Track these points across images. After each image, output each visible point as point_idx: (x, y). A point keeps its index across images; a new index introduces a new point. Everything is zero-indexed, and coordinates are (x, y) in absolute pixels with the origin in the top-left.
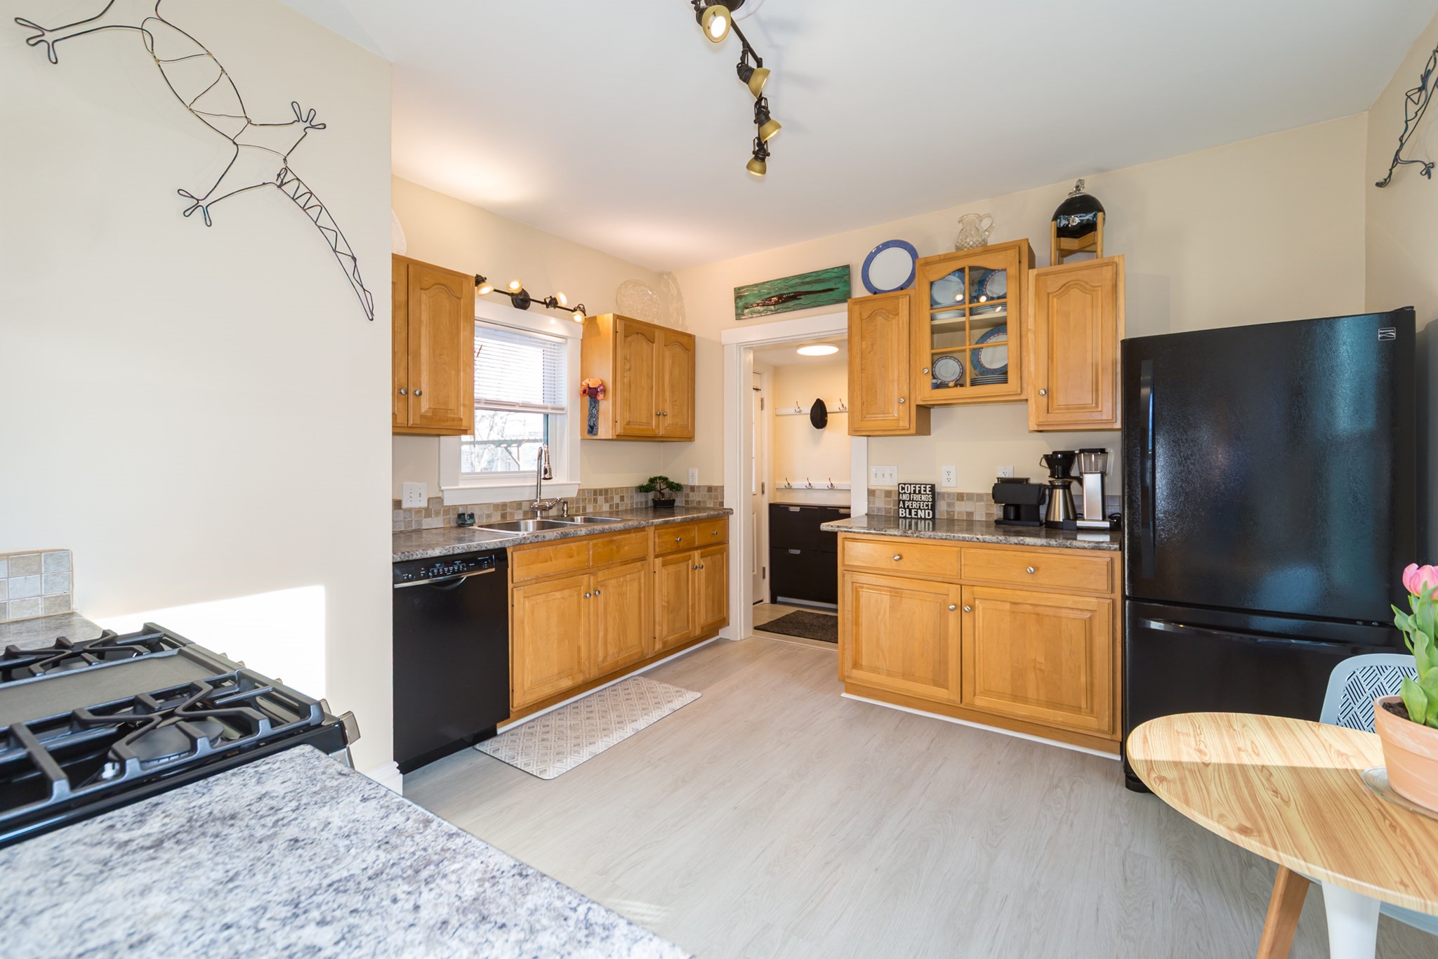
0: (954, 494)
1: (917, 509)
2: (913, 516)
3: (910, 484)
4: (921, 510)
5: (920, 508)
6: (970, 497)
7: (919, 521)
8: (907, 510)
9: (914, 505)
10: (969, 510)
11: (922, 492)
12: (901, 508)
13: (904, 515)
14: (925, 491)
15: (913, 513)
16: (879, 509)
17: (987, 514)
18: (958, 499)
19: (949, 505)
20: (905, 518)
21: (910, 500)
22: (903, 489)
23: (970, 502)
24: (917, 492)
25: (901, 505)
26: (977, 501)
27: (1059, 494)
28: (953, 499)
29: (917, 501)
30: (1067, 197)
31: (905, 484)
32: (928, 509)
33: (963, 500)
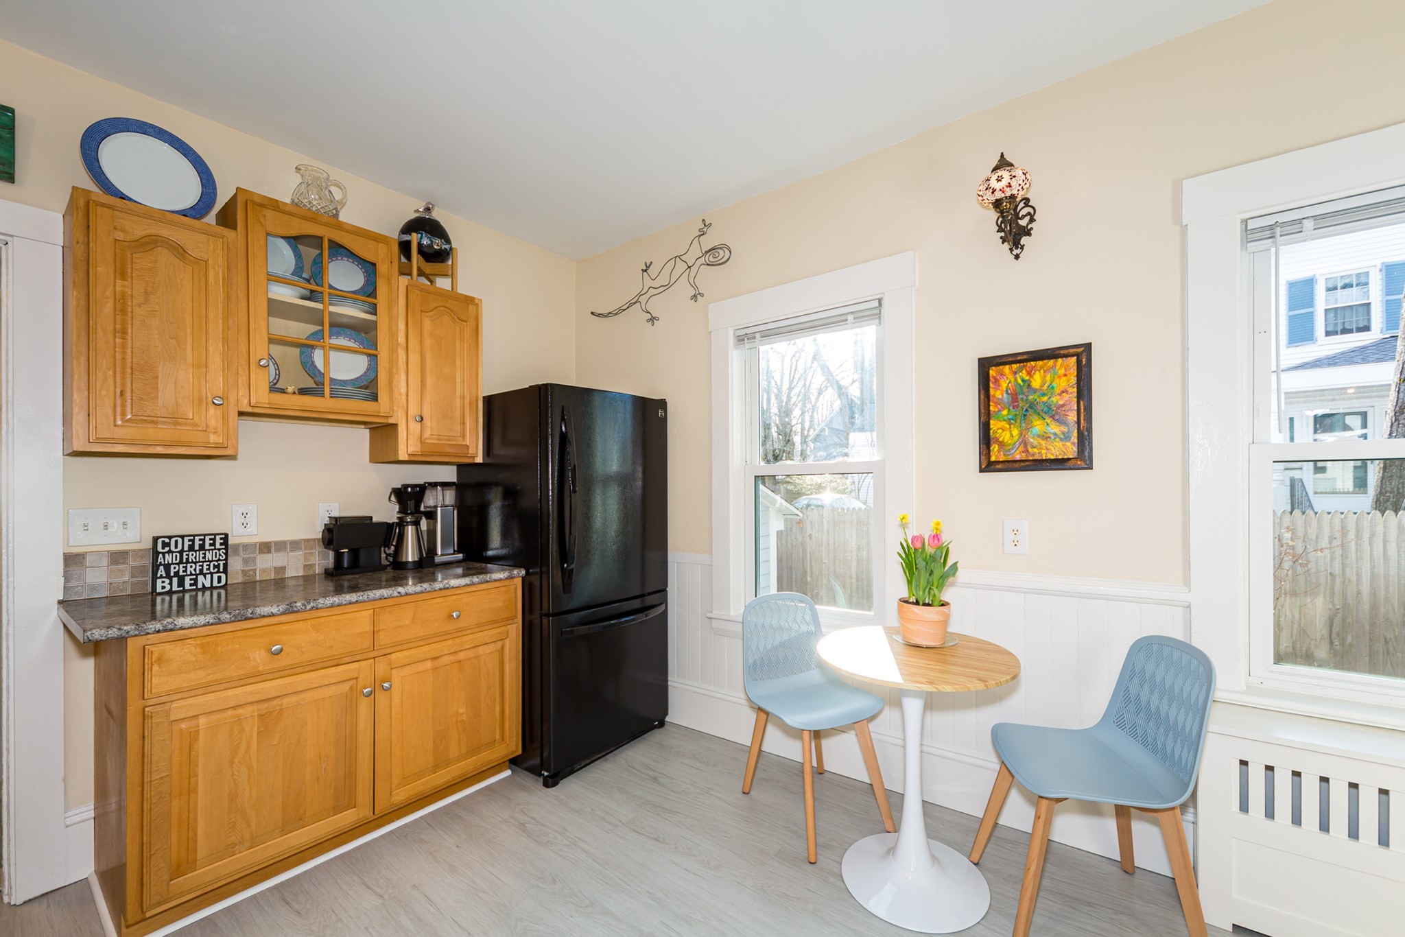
0: (254, 545)
1: (197, 575)
2: (187, 587)
3: (182, 537)
4: (205, 575)
5: (201, 572)
6: (281, 546)
7: (200, 594)
8: (175, 580)
9: (189, 569)
10: (279, 564)
11: (207, 547)
12: (161, 577)
13: (168, 587)
14: (213, 544)
15: (188, 581)
16: (93, 588)
17: (305, 566)
18: (261, 552)
19: (246, 561)
20: (170, 593)
21: (181, 562)
22: (165, 545)
23: (280, 554)
24: (197, 548)
25: (162, 571)
26: (291, 551)
27: (410, 530)
28: (254, 552)
29: (195, 563)
30: (414, 216)
31: (170, 538)
32: (218, 572)
33: (269, 552)
